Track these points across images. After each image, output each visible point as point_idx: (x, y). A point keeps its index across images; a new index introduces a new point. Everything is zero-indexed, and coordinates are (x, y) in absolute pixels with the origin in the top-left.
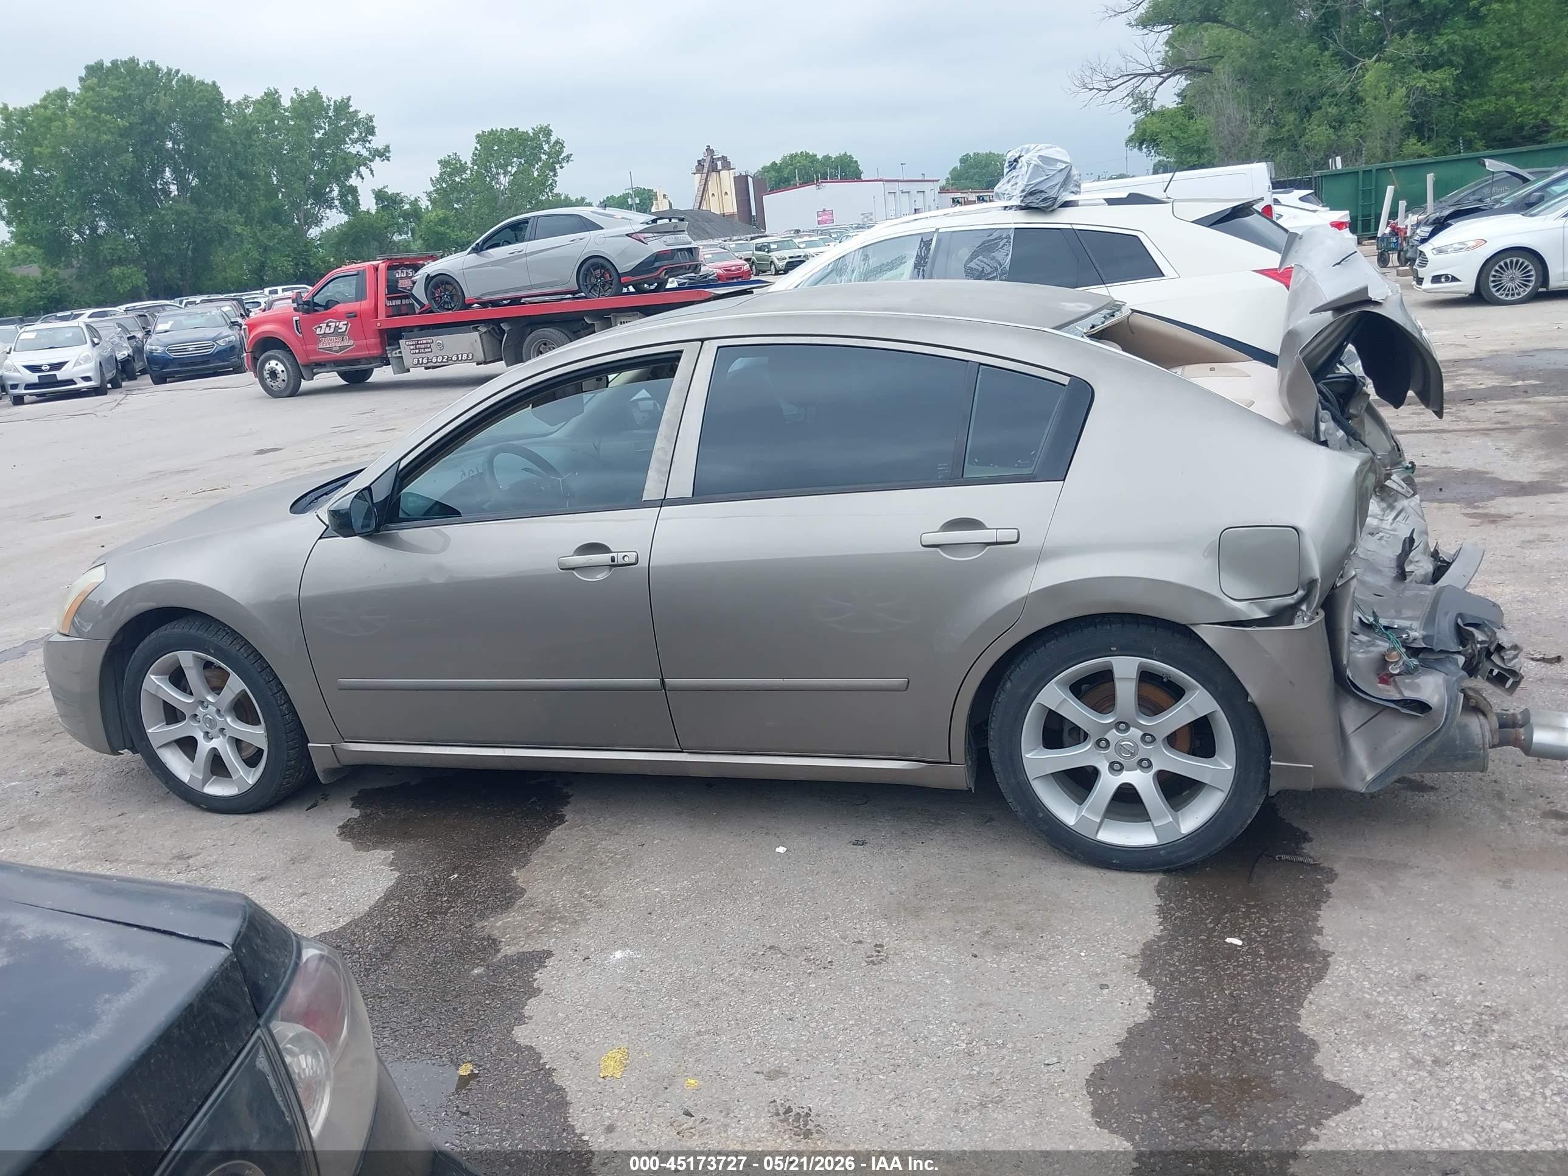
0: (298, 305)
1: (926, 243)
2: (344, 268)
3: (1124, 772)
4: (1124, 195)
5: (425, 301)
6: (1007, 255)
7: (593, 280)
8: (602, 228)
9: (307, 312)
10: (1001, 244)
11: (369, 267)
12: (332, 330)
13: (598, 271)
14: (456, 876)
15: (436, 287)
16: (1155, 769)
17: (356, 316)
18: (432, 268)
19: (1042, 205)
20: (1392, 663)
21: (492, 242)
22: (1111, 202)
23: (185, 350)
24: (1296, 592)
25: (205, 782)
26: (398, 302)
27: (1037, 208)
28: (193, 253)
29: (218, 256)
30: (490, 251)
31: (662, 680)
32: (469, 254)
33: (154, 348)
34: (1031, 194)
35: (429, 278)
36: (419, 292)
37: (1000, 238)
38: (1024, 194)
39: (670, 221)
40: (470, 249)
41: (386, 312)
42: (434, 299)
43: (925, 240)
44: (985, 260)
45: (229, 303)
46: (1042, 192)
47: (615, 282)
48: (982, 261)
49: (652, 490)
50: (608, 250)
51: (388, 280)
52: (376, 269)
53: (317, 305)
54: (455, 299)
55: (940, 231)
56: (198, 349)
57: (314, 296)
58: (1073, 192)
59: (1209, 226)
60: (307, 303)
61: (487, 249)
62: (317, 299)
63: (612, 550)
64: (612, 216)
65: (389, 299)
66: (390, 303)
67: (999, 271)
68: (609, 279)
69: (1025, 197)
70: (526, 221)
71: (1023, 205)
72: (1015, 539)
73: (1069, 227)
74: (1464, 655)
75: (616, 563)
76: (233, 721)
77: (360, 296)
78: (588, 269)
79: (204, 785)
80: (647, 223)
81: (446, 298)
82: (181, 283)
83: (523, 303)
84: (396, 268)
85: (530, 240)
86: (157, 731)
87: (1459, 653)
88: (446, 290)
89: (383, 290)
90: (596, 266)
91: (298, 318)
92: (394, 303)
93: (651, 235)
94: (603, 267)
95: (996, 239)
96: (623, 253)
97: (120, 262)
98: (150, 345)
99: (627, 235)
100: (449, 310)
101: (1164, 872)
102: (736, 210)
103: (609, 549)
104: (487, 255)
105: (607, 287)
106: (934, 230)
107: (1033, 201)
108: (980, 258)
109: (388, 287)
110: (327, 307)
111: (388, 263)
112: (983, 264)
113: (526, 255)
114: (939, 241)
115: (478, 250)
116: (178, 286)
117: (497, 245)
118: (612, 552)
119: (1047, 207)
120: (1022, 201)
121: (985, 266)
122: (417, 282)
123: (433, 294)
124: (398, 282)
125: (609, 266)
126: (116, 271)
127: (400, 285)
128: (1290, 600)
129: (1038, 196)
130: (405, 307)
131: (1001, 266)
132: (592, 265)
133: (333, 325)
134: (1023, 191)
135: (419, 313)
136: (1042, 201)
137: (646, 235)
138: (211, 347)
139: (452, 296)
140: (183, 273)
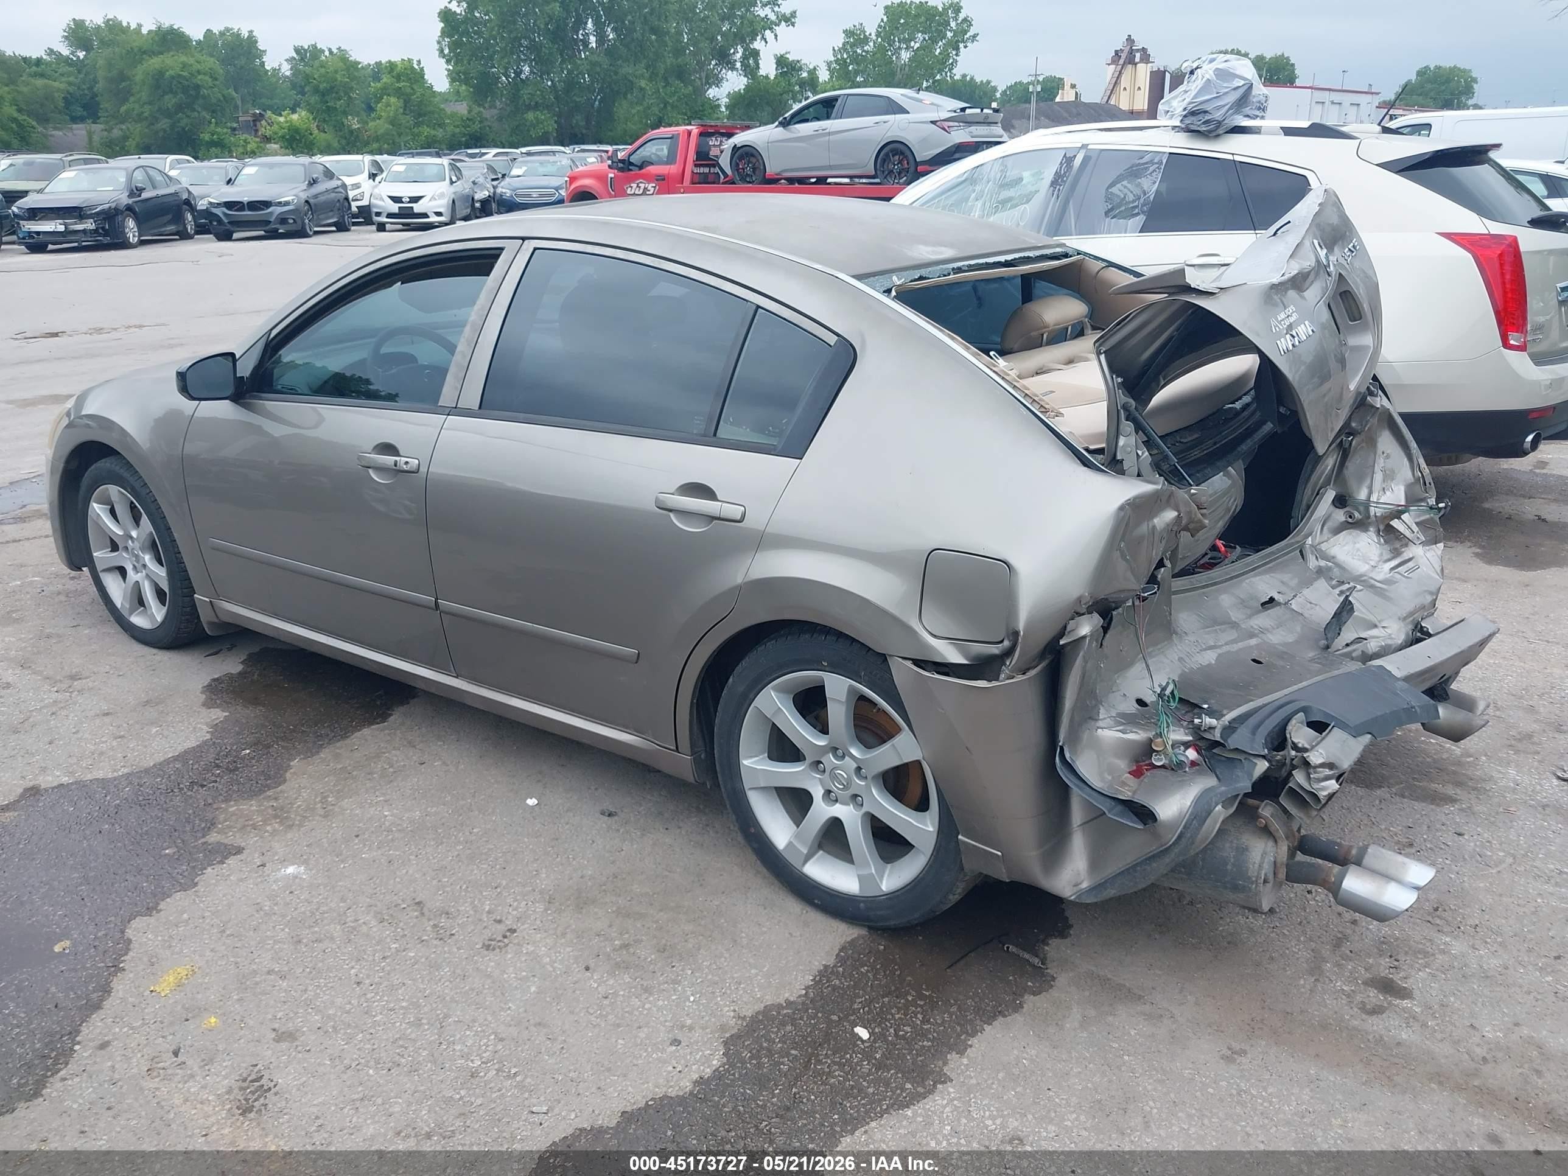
0: (613, 162)
1: (1068, 160)
2: (662, 129)
3: (838, 805)
4: (1305, 124)
5: (729, 171)
6: (1155, 182)
7: (891, 166)
8: (908, 113)
9: (621, 170)
10: (1151, 169)
11: (684, 131)
12: (641, 192)
13: (897, 157)
14: (248, 751)
15: (741, 158)
16: (864, 809)
17: (664, 180)
18: (741, 138)
19: (1203, 128)
20: (1157, 751)
21: (801, 117)
22: (1288, 132)
23: (529, 196)
24: (1002, 642)
25: (132, 611)
26: (706, 170)
27: (1198, 131)
28: (600, 104)
29: (622, 109)
30: (797, 126)
31: (437, 599)
32: (776, 127)
33: (504, 191)
34: (1193, 113)
35: (735, 149)
36: (725, 161)
37: (1152, 162)
38: (1185, 113)
39: (982, 110)
40: (777, 123)
41: (692, 179)
42: (738, 170)
43: (1068, 156)
44: (1129, 186)
45: (596, 154)
46: (1206, 112)
47: (912, 169)
48: (1125, 187)
49: (447, 397)
50: (910, 138)
51: (698, 146)
52: (689, 133)
53: (631, 164)
54: (757, 172)
55: (1090, 147)
56: (541, 196)
57: (630, 155)
58: (1248, 116)
59: (1396, 173)
60: (622, 161)
61: (795, 124)
62: (633, 159)
63: (401, 454)
64: (920, 101)
65: (696, 166)
66: (697, 170)
67: (1142, 200)
68: (906, 166)
69: (1185, 116)
70: (835, 99)
71: (1183, 126)
72: (739, 517)
73: (1230, 157)
74: (1269, 761)
75: (398, 468)
76: (151, 559)
77: (670, 160)
78: (887, 155)
79: (131, 614)
80: (955, 111)
81: (749, 170)
82: (584, 131)
83: (829, 184)
84: (711, 135)
85: (835, 118)
86: (101, 555)
87: (1264, 757)
88: (749, 162)
89: (692, 156)
90: (895, 152)
91: (612, 175)
92: (702, 170)
93: (957, 124)
94: (902, 153)
95: (1146, 163)
96: (924, 141)
97: (536, 107)
98: (502, 188)
99: (932, 122)
100: (750, 182)
101: (870, 928)
102: (1146, 107)
103: (398, 452)
104: (793, 130)
105: (903, 175)
106: (1080, 145)
107: (1196, 123)
108: (1125, 183)
109: (698, 153)
110: (641, 167)
111: (702, 129)
112: (1126, 191)
113: (829, 134)
114: (1086, 160)
115: (785, 124)
116: (581, 133)
117: (806, 121)
118: (399, 455)
119: (1210, 132)
120: (1181, 121)
121: (1129, 193)
122: (723, 149)
123: (738, 165)
124: (710, 150)
125: (908, 153)
126: (530, 116)
127: (711, 153)
128: (995, 650)
129: (1200, 117)
130: (713, 175)
131: (1145, 194)
132: (892, 151)
133: (642, 185)
134: (1185, 109)
135: (723, 183)
136: (1204, 123)
137: (951, 124)
138: (553, 195)
139: (754, 169)
140: (588, 120)
